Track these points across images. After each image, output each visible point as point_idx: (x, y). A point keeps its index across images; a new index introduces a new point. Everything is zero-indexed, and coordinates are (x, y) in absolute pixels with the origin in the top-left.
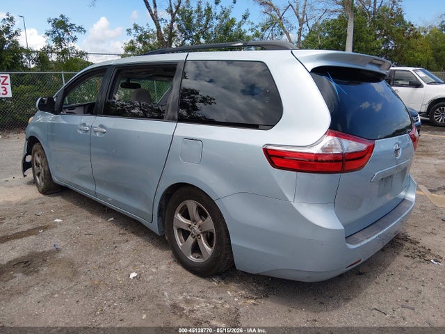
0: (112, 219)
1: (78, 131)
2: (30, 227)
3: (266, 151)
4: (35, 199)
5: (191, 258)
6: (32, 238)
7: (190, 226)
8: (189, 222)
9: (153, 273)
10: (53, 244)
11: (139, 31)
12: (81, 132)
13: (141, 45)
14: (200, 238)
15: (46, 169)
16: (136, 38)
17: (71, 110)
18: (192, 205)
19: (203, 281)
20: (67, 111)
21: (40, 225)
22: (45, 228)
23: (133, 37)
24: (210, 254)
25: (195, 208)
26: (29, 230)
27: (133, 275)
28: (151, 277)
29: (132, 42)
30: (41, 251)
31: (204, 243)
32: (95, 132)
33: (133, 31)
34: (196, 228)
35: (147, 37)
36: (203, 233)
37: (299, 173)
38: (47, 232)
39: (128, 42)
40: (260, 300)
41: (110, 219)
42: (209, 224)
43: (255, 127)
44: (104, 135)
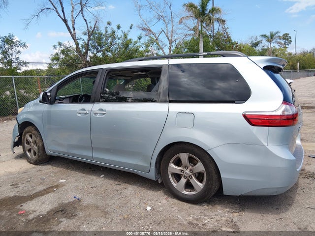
0: (103, 176)
1: (78, 114)
2: (45, 188)
3: (245, 116)
4: (31, 169)
5: (185, 192)
6: (51, 194)
7: (182, 170)
8: (181, 168)
9: (160, 206)
10: (72, 197)
11: (63, 47)
12: (80, 115)
13: (64, 56)
14: (192, 178)
15: (40, 145)
16: (60, 51)
17: (61, 101)
18: (184, 157)
19: (197, 207)
20: (58, 101)
21: (51, 185)
22: (57, 187)
23: (58, 50)
24: (202, 187)
25: (187, 158)
26: (45, 190)
27: (149, 208)
28: (161, 208)
29: (57, 54)
30: (67, 202)
31: (196, 181)
32: (96, 114)
33: (58, 47)
34: (188, 171)
35: (69, 51)
36: (193, 174)
37: (270, 128)
38: (60, 189)
39: (54, 54)
40: (241, 213)
41: (102, 176)
42: (200, 167)
43: (233, 102)
44: (104, 115)
